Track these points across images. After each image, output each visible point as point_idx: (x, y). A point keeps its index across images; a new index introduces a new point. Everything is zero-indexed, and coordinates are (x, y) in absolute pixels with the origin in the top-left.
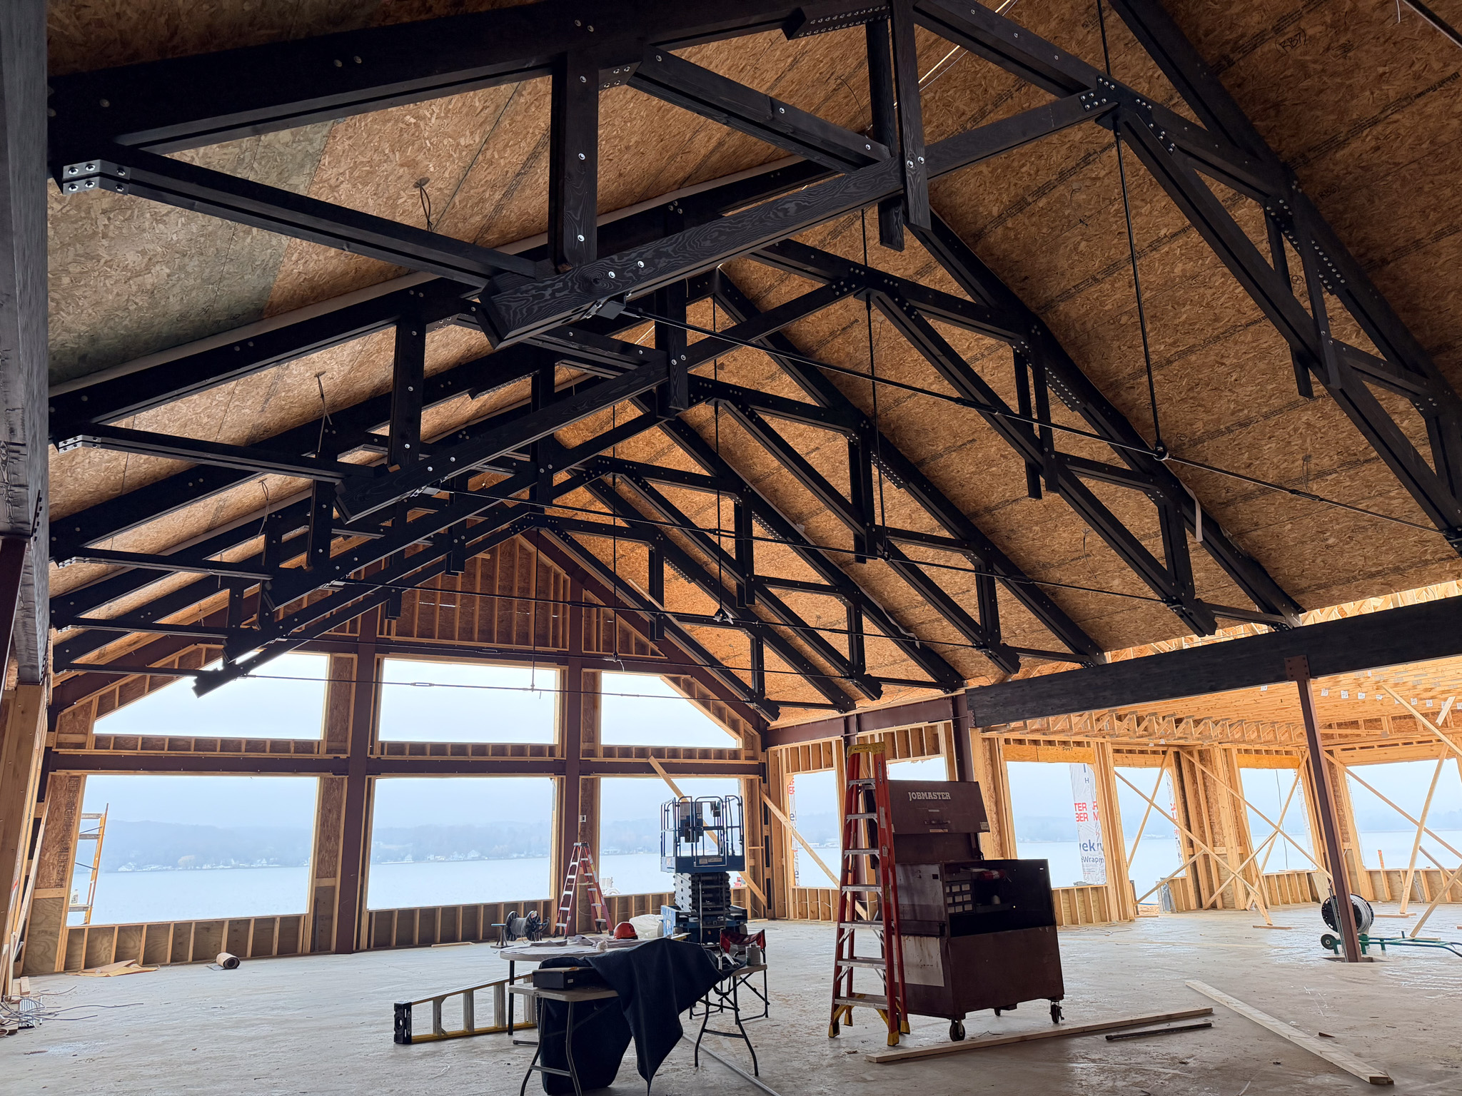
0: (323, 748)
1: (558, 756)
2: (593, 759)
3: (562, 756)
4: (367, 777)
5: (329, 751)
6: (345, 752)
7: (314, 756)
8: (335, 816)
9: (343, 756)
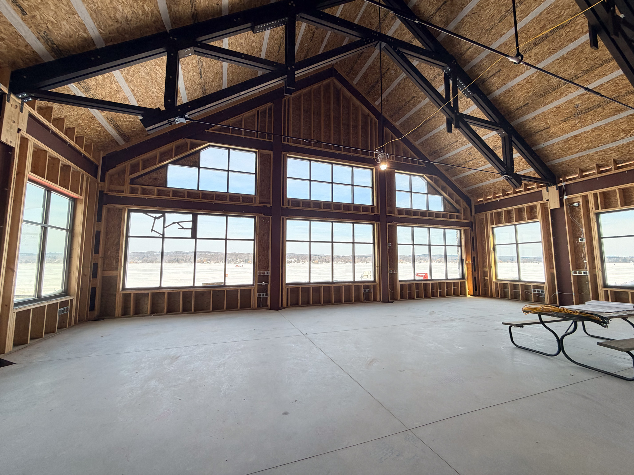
0: (258, 200)
1: (376, 212)
2: (393, 215)
3: (378, 213)
4: (282, 217)
5: (260, 203)
6: (269, 203)
7: (253, 205)
8: (266, 237)
9: (268, 206)
